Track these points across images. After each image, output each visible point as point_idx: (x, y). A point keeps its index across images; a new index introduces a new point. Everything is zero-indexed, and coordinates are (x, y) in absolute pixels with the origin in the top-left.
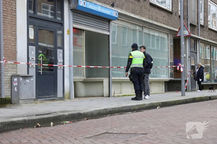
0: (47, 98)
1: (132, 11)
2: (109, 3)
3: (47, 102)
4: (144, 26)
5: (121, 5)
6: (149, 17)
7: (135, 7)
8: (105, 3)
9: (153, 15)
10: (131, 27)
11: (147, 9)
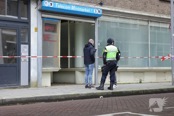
0: (6, 86)
1: (131, 8)
2: (95, 2)
3: (6, 90)
4: (150, 20)
5: (114, 3)
6: (158, 12)
7: (136, 4)
8: (89, 3)
9: (163, 10)
10: (129, 22)
11: (155, 5)
